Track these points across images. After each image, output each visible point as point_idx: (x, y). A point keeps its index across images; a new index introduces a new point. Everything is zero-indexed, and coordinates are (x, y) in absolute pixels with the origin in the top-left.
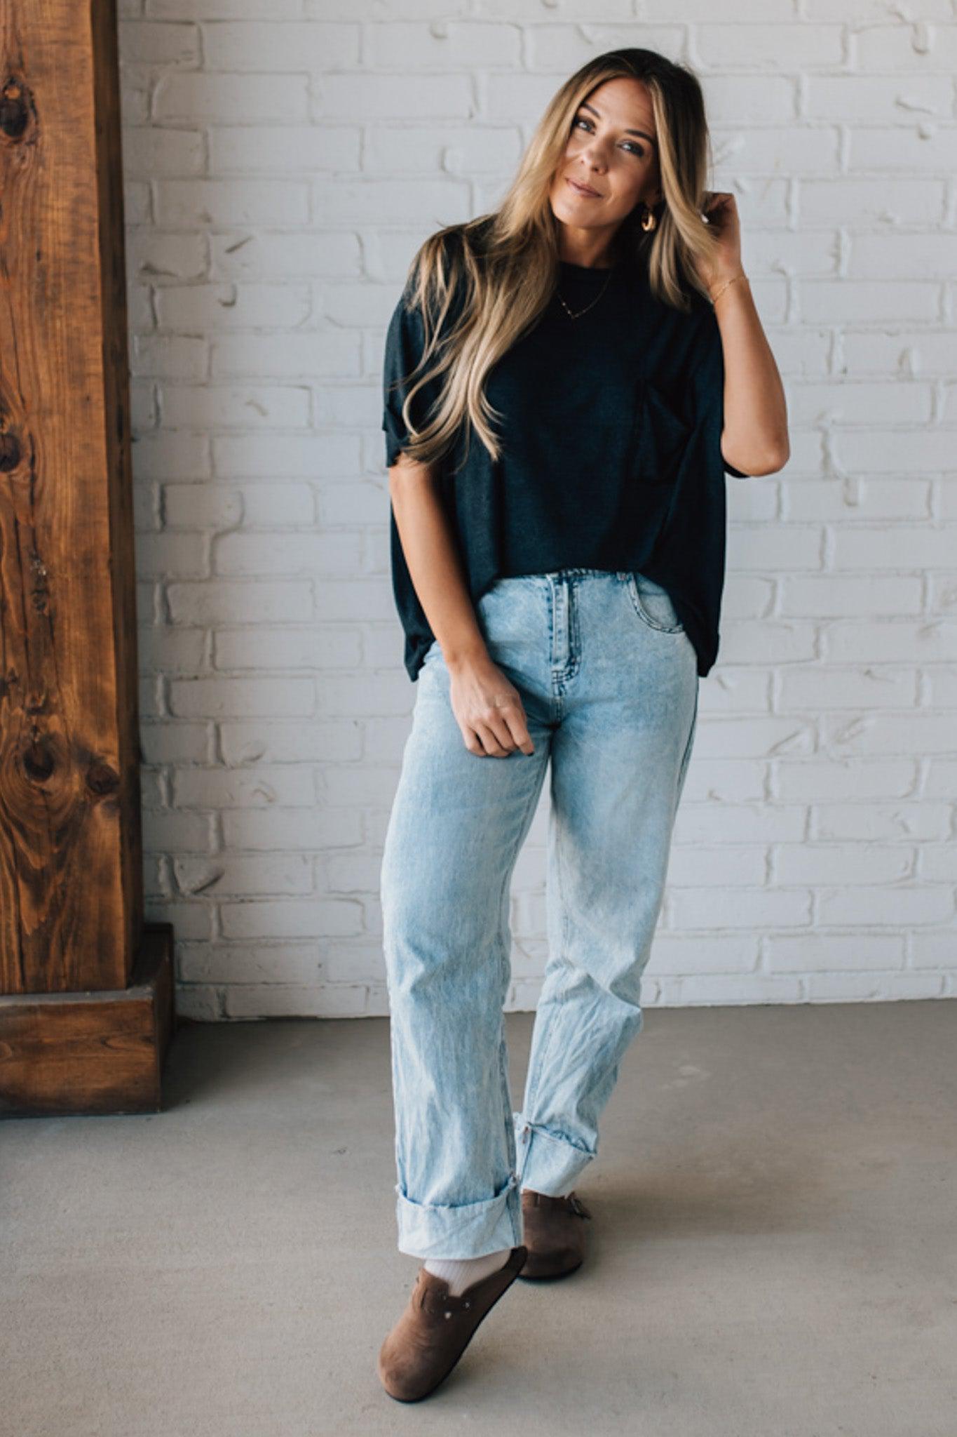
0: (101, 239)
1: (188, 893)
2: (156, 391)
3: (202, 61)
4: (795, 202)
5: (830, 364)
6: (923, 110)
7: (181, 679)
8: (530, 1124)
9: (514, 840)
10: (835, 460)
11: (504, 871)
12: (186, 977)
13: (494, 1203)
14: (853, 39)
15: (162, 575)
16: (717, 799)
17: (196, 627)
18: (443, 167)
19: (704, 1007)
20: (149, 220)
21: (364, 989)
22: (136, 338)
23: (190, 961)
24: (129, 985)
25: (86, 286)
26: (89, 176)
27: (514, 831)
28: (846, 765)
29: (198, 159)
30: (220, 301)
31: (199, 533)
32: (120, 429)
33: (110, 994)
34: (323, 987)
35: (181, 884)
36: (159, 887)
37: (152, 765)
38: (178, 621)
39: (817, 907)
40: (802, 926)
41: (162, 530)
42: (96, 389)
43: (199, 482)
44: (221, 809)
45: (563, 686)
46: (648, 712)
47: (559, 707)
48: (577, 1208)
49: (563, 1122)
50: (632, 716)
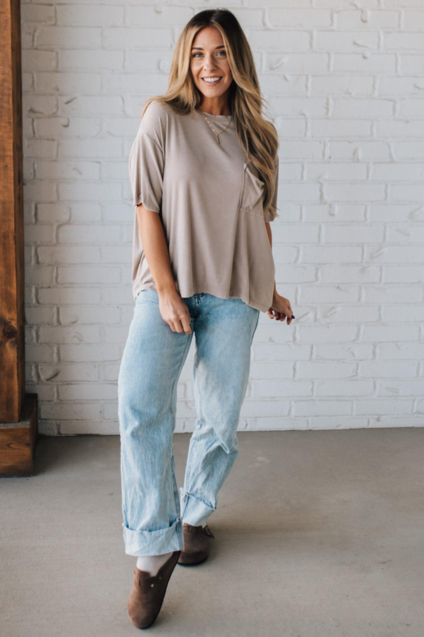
0: (13, 97)
1: (44, 380)
2: (34, 164)
3: (56, 21)
4: (309, 85)
5: (324, 155)
6: (365, 46)
7: (43, 287)
8: (187, 493)
9: (178, 366)
10: (326, 197)
11: (173, 380)
12: (43, 416)
13: (169, 529)
14: (335, 15)
15: (36, 243)
16: (273, 341)
17: (49, 265)
18: (159, 68)
19: (266, 431)
20: (32, 89)
22: (26, 140)
23: (45, 410)
24: (19, 421)
25: (6, 118)
26: (8, 70)
27: (177, 362)
28: (328, 327)
29: (54, 63)
30: (62, 125)
31: (52, 225)
32: (19, 180)
33: (11, 424)
34: (102, 421)
35: (41, 376)
36: (32, 377)
37: (29, 325)
38: (42, 262)
39: (315, 388)
40: (309, 396)
41: (36, 223)
42: (10, 162)
43: (52, 203)
44: (59, 344)
45: (200, 299)
46: (237, 311)
47: (198, 309)
48: (209, 533)
49: (202, 494)
50: (229, 312)
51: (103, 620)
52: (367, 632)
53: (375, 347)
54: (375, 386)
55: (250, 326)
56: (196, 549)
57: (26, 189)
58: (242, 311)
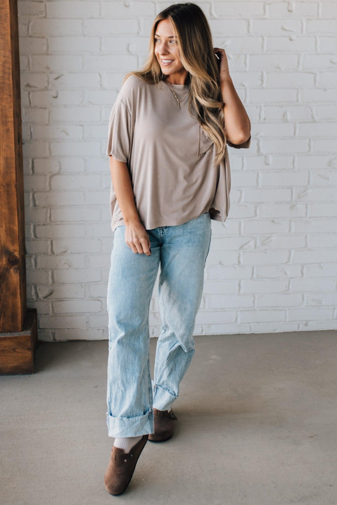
0: (13, 75)
1: (42, 298)
2: (30, 127)
3: (46, 14)
4: (248, 62)
5: (260, 117)
6: (291, 31)
7: (39, 225)
8: (156, 384)
10: (262, 149)
12: (41, 327)
13: (143, 417)
14: (267, 7)
15: (33, 190)
16: (222, 264)
17: (44, 207)
18: (128, 51)
19: (218, 335)
20: (28, 69)
21: (102, 330)
22: (24, 109)
23: (43, 321)
24: (22, 330)
25: (8, 92)
26: (8, 54)
28: (266, 253)
29: (45, 48)
30: (52, 96)
31: (46, 175)
32: (19, 140)
33: (16, 333)
34: (88, 330)
35: (39, 295)
36: (32, 296)
37: (29, 254)
38: (38, 205)
39: (256, 301)
40: (251, 307)
41: (33, 174)
42: (11, 127)
43: (45, 158)
44: (53, 269)
45: (164, 231)
46: (193, 240)
47: (162, 238)
48: (173, 416)
49: (167, 384)
50: (187, 242)
51: (90, 486)
52: (298, 491)
53: (303, 267)
54: (303, 299)
55: (203, 252)
56: (163, 429)
57: (25, 148)
58: (197, 240)
